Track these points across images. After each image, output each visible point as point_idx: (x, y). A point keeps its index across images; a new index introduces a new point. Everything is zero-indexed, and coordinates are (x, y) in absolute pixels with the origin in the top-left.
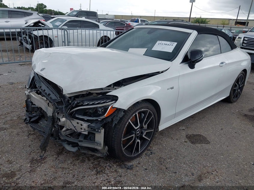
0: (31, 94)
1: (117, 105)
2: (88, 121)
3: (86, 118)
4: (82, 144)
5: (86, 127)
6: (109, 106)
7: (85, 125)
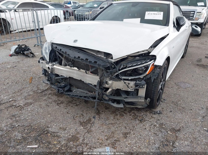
0: (55, 66)
1: (157, 63)
2: (131, 80)
3: (130, 78)
4: (128, 100)
5: (133, 85)
6: (149, 65)
7: (132, 84)
